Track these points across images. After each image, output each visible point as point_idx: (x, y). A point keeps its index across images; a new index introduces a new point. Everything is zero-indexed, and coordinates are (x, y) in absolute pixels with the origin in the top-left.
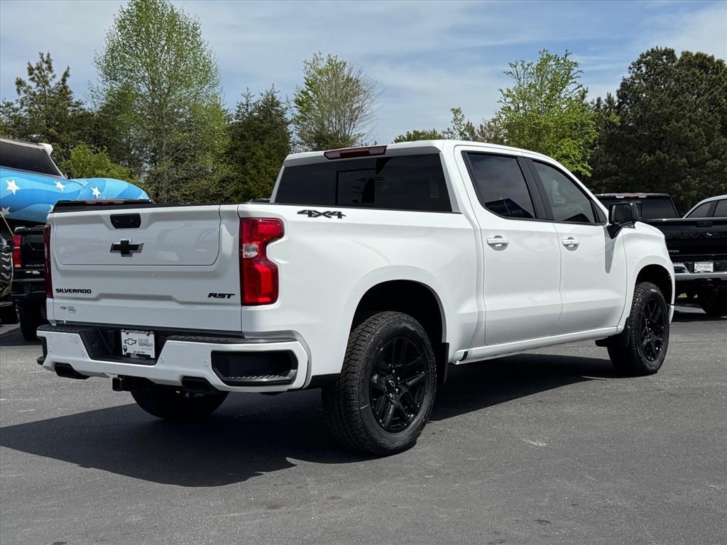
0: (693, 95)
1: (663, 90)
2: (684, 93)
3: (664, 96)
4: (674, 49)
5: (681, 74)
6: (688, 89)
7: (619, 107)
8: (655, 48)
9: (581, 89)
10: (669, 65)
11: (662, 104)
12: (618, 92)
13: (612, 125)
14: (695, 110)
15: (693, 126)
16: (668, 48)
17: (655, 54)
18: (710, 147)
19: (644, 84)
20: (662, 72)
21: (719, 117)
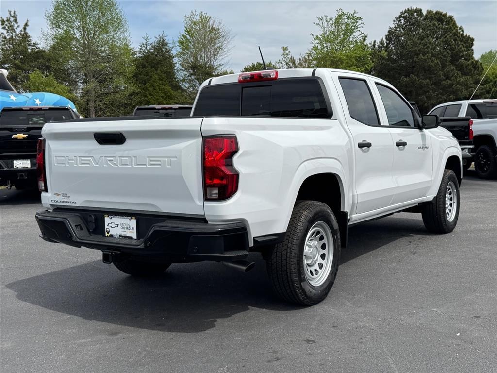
0: (434, 38)
1: (415, 35)
2: (428, 37)
3: (416, 39)
4: (422, 9)
5: (426, 25)
6: (430, 34)
7: (387, 46)
8: (410, 8)
9: (363, 35)
10: (419, 18)
11: (414, 44)
12: (386, 36)
13: (383, 58)
14: (435, 48)
15: (433, 58)
16: (418, 8)
17: (409, 11)
18: (444, 72)
19: (403, 31)
20: (414, 23)
21: (450, 53)
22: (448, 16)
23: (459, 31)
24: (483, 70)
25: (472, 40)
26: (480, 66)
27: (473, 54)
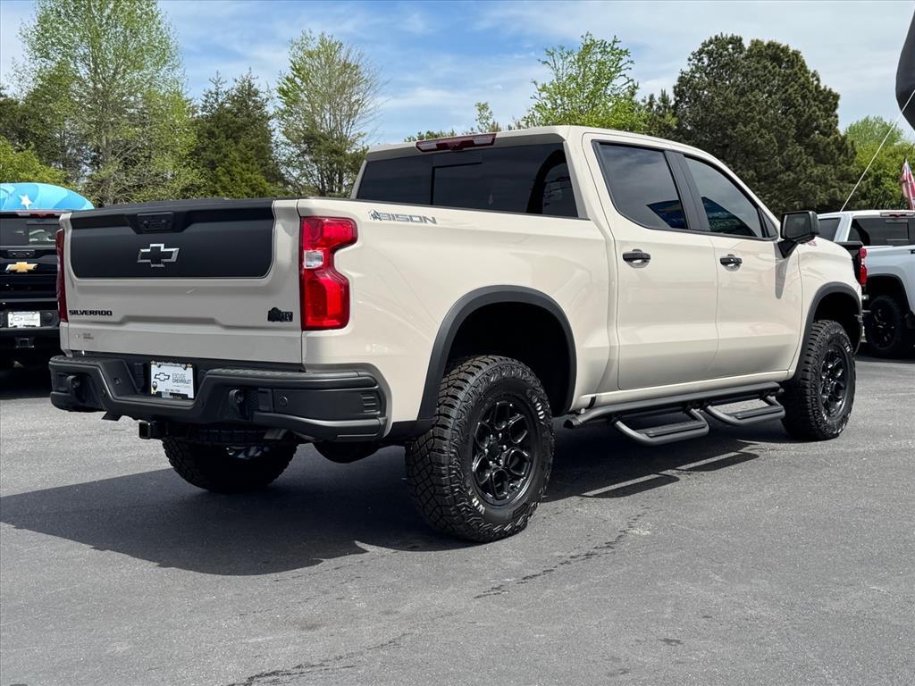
0: (764, 93)
1: (729, 87)
2: (752, 91)
3: (730, 94)
4: (742, 37)
5: (750, 68)
6: (758, 85)
7: (675, 107)
8: (719, 36)
9: (631, 84)
10: (736, 55)
11: (727, 103)
12: (675, 88)
13: (669, 128)
14: (766, 112)
15: (763, 131)
16: (735, 35)
17: (719, 42)
18: (783, 157)
19: (706, 79)
20: (727, 64)
21: (795, 121)
22: (791, 51)
23: (811, 80)
24: (855, 153)
25: (836, 97)
26: (850, 146)
27: (836, 125)
